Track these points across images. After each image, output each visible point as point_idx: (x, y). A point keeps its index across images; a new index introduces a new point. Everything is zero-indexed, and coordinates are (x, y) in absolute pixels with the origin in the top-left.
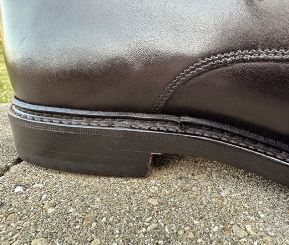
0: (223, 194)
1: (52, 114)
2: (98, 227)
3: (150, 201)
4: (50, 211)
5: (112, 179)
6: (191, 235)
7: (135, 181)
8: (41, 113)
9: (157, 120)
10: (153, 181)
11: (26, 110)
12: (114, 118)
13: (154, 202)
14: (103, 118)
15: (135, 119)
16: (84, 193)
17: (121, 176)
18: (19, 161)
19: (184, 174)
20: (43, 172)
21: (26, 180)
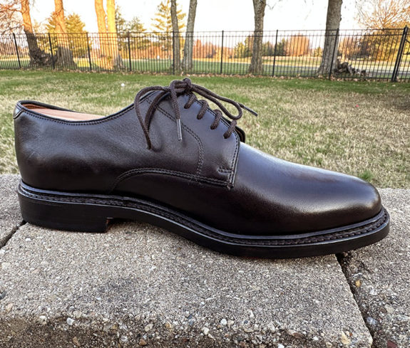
0: (148, 241)
1: (48, 195)
2: (75, 257)
3: (105, 245)
4: (48, 250)
5: (85, 234)
6: (122, 259)
7: (99, 234)
8: (42, 194)
9: (110, 199)
10: (109, 235)
11: (32, 192)
12: (86, 197)
13: (107, 245)
14: (79, 197)
15: (98, 198)
16: (68, 241)
17: (90, 232)
18: (24, 223)
19: (130, 231)
20: (41, 230)
21: (32, 234)
